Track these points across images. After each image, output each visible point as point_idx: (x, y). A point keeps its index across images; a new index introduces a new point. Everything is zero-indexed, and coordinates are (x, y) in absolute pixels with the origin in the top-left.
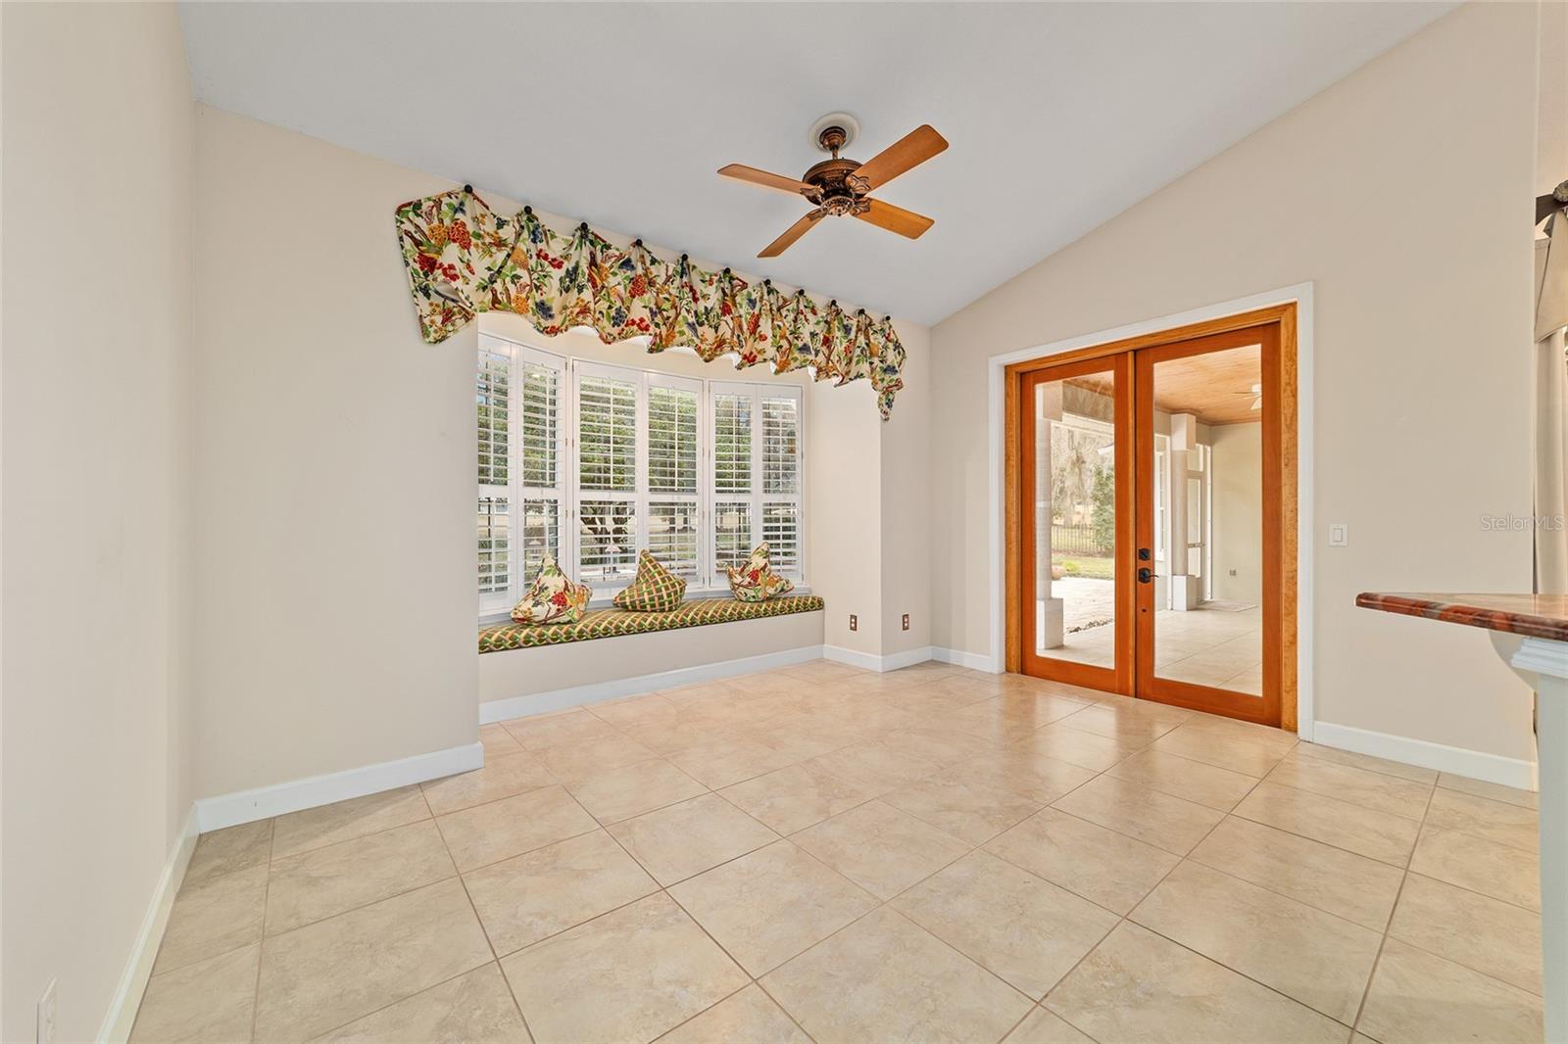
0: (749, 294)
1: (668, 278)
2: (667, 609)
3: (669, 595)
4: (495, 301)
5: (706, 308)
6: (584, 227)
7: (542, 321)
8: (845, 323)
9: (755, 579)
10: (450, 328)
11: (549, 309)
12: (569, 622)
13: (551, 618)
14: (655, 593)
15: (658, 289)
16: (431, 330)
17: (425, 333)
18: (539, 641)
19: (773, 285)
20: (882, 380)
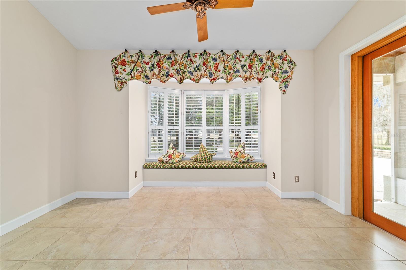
0: (212, 57)
1: (182, 59)
2: (204, 162)
3: (205, 158)
4: (132, 77)
5: (196, 65)
6: (156, 51)
7: (147, 80)
8: (259, 58)
9: (237, 155)
10: (122, 86)
11: (148, 77)
12: (173, 163)
13: (167, 161)
14: (200, 157)
15: (179, 63)
16: (118, 88)
17: (116, 89)
18: (163, 167)
19: (224, 51)
20: (281, 77)
